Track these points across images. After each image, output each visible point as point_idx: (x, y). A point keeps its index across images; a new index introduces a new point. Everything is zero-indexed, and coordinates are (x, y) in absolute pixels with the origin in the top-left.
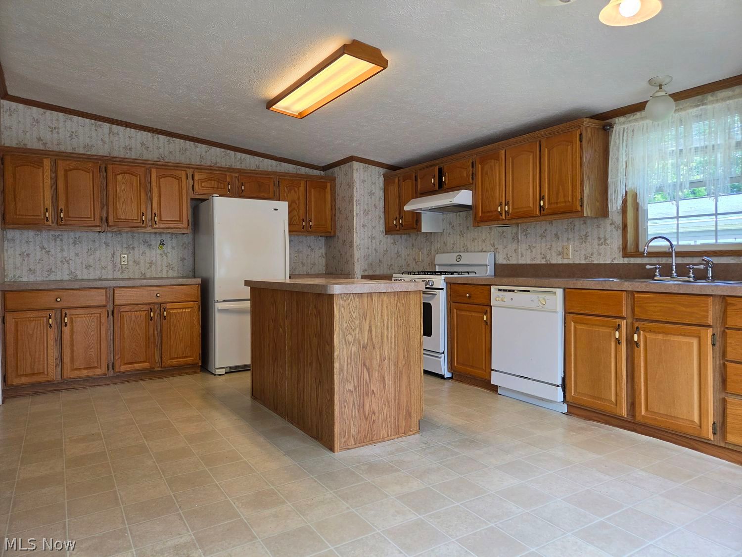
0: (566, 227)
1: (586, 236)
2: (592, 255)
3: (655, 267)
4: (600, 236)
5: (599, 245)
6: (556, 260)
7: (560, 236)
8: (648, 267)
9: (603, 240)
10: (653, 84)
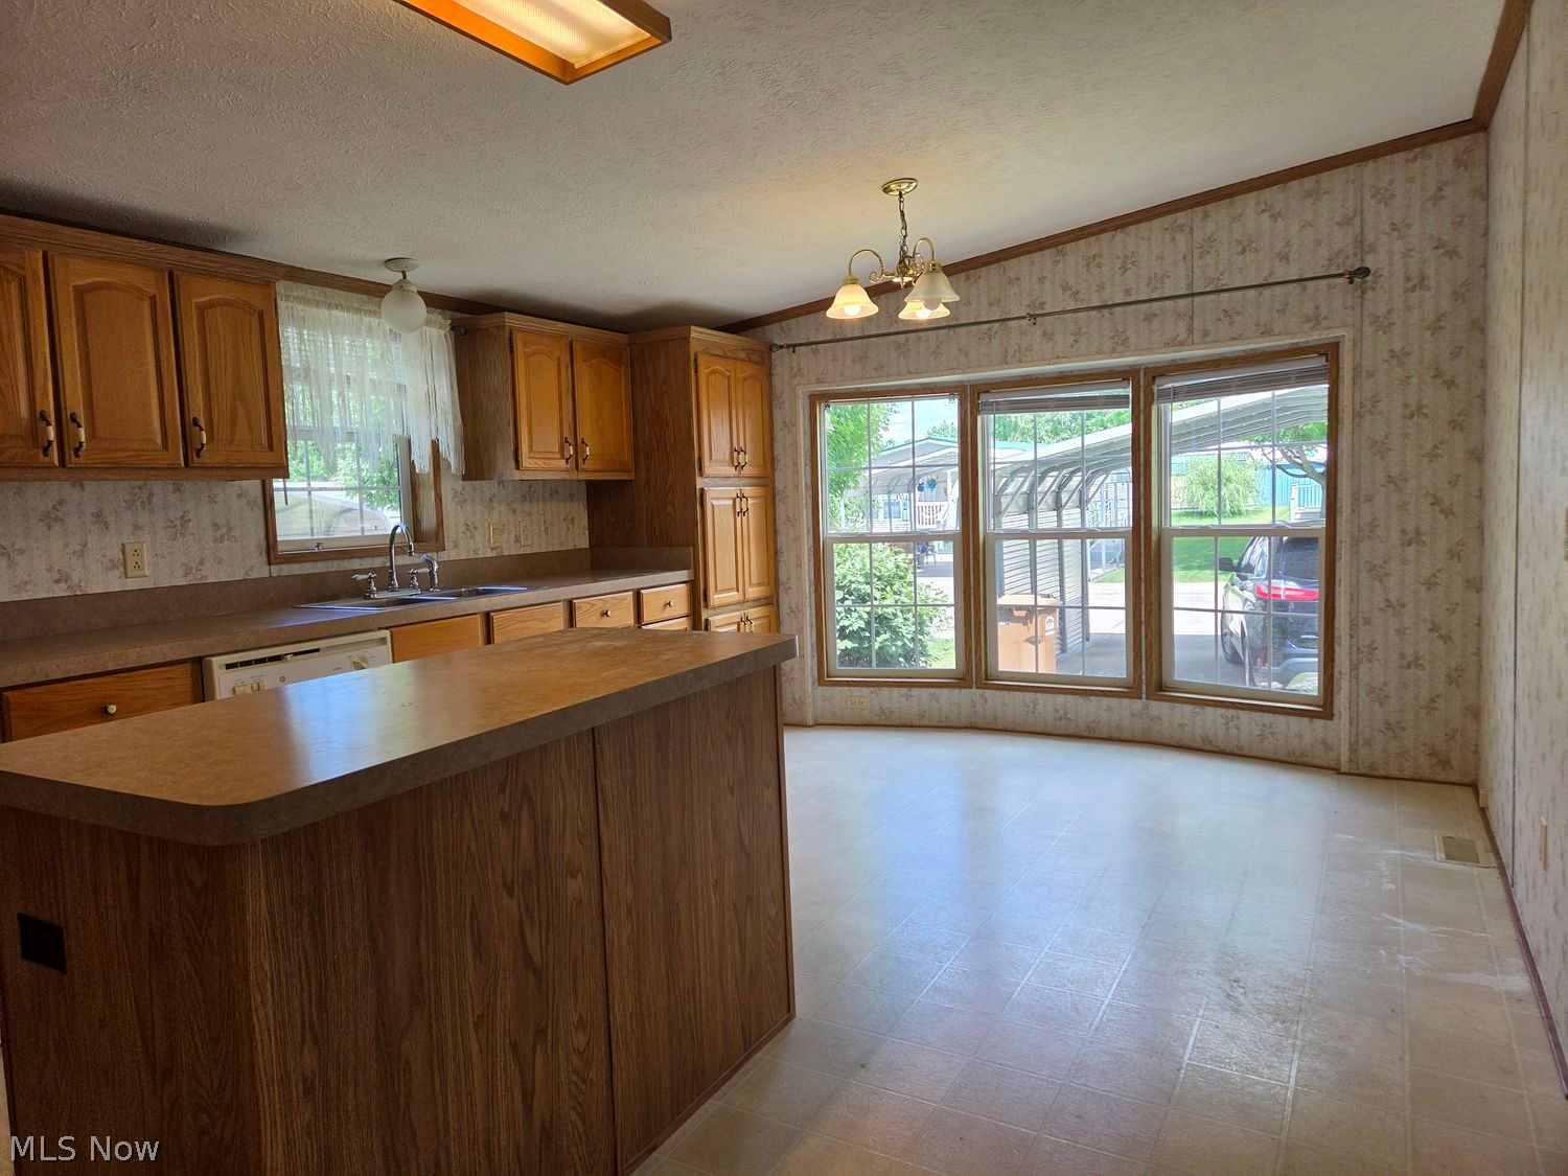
0: (128, 498)
1: (185, 520)
2: (201, 562)
3: (366, 576)
4: (218, 521)
5: (216, 540)
6: (103, 582)
7: (111, 519)
8: (360, 577)
9: (224, 530)
10: (391, 265)
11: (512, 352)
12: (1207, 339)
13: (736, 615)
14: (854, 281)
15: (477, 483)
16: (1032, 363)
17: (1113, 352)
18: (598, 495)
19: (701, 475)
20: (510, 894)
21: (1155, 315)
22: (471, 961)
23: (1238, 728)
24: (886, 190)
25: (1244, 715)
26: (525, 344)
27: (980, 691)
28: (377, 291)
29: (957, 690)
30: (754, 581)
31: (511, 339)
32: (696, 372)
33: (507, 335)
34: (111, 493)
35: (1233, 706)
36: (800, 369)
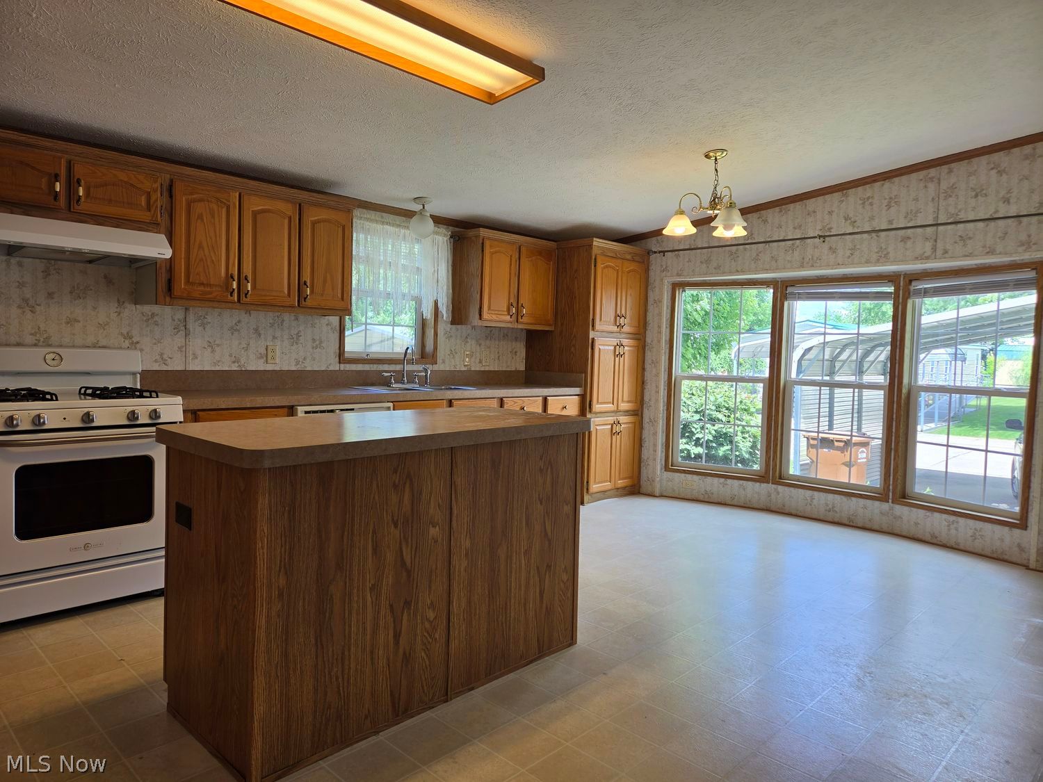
0: (271, 321)
1: (298, 335)
2: (305, 359)
3: (389, 374)
4: (315, 337)
5: (313, 348)
6: (256, 365)
7: (262, 332)
8: (386, 374)
9: (318, 342)
10: (417, 201)
11: (483, 251)
12: (946, 255)
13: (611, 419)
14: (682, 213)
15: (459, 326)
16: (820, 267)
17: (878, 262)
18: (534, 339)
19: (593, 330)
20: (396, 526)
21: (909, 238)
22: (370, 555)
23: (957, 529)
24: (707, 156)
25: (962, 521)
26: (491, 246)
27: (773, 486)
28: (409, 214)
29: (758, 484)
30: (626, 398)
31: (483, 243)
32: (595, 266)
33: (481, 242)
34: (263, 318)
35: (954, 513)
36: (666, 267)
